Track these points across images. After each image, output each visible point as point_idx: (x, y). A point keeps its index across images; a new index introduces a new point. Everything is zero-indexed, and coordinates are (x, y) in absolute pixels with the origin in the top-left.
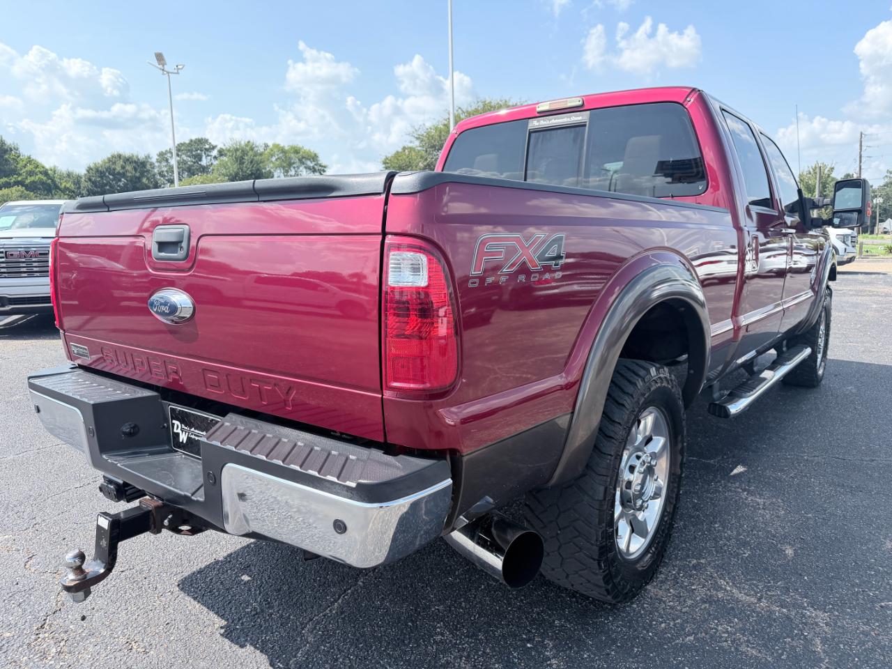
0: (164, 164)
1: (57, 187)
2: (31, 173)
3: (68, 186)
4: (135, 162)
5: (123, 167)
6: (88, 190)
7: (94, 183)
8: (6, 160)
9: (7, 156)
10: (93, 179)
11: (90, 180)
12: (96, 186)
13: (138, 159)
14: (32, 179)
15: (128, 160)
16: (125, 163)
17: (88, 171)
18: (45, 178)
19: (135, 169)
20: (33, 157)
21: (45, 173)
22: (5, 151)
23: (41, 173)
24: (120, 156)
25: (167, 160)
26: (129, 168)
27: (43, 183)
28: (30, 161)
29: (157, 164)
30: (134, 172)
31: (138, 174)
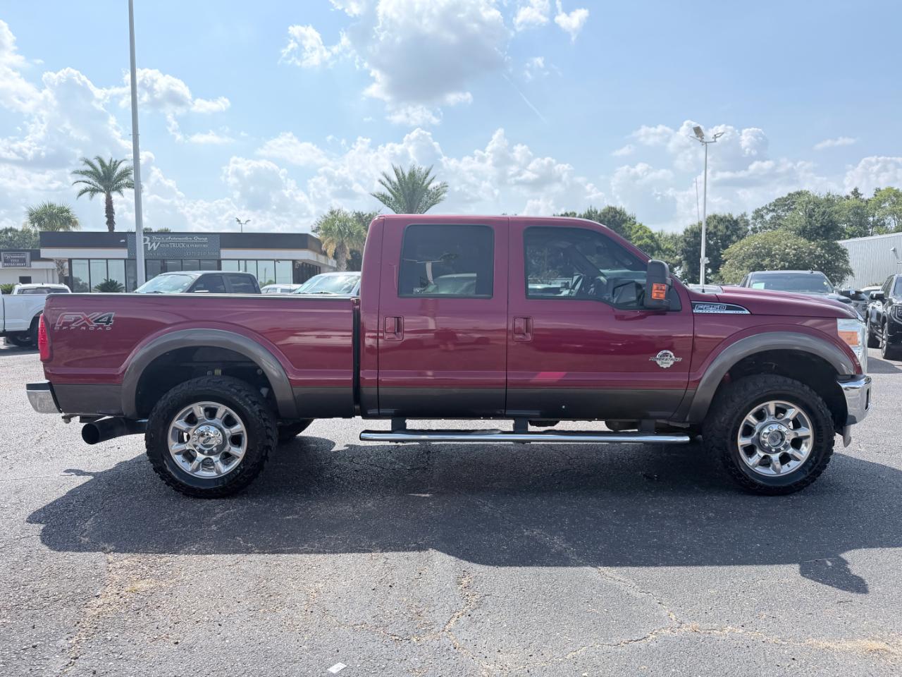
0: (759, 220)
1: (659, 248)
2: (640, 238)
3: (669, 247)
4: (728, 221)
5: (715, 227)
6: (682, 250)
7: (688, 243)
8: (624, 229)
9: (624, 225)
10: (688, 239)
11: (685, 240)
12: (690, 247)
13: (732, 219)
14: (640, 242)
15: (721, 220)
16: (718, 223)
17: (685, 233)
18: (649, 241)
19: (727, 228)
20: (643, 224)
21: (652, 237)
22: (625, 221)
23: (647, 237)
24: (715, 216)
25: (762, 217)
26: (720, 227)
27: (647, 246)
28: (641, 227)
29: (751, 221)
30: (725, 230)
31: (729, 233)
